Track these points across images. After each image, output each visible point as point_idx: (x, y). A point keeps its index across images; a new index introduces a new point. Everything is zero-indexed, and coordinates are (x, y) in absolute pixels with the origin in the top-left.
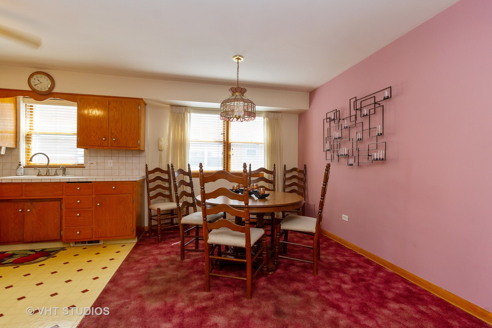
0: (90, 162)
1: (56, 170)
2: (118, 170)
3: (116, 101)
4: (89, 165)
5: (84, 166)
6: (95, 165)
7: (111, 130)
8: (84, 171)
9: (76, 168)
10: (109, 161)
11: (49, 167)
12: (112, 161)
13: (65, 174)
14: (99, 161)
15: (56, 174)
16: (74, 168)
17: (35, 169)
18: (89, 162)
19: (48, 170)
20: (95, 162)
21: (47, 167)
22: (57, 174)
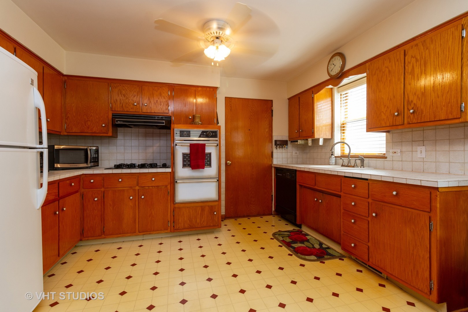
0: (393, 150)
1: (356, 160)
2: (435, 163)
3: (417, 45)
4: (391, 154)
5: (386, 156)
6: (399, 154)
7: (408, 97)
8: (387, 163)
9: (377, 159)
10: (419, 148)
11: (351, 157)
12: (423, 148)
13: (363, 166)
14: (404, 149)
15: (355, 165)
16: (375, 159)
17: (340, 159)
18: (391, 151)
19: (349, 160)
20: (399, 151)
21: (348, 157)
22: (357, 165)
